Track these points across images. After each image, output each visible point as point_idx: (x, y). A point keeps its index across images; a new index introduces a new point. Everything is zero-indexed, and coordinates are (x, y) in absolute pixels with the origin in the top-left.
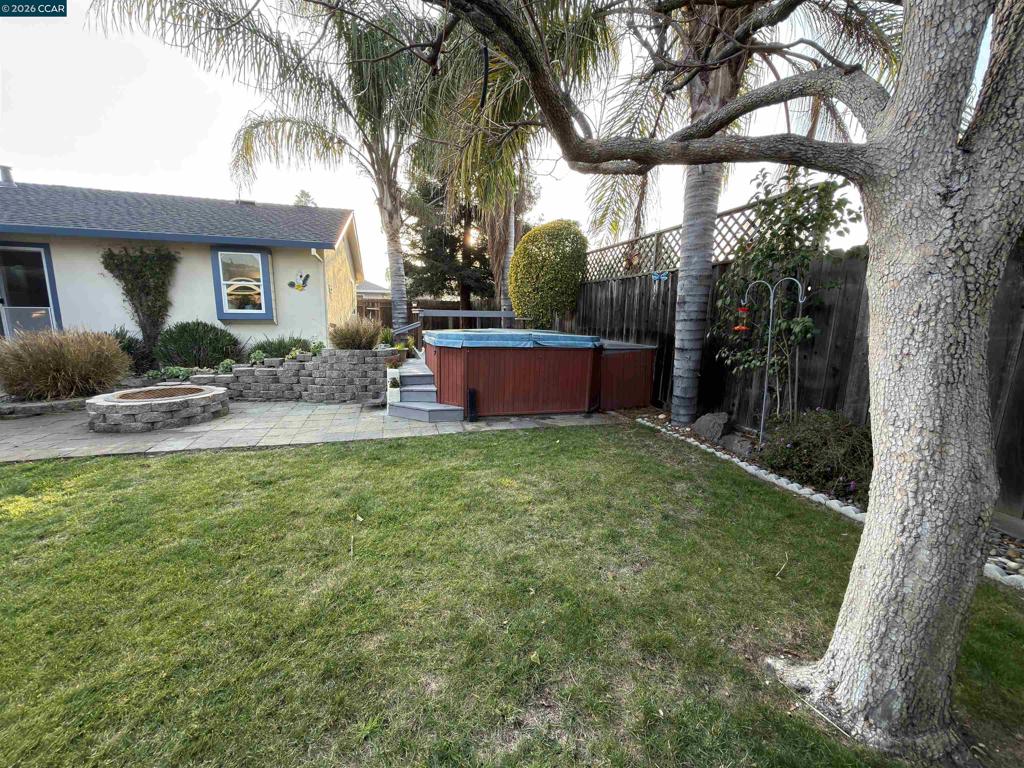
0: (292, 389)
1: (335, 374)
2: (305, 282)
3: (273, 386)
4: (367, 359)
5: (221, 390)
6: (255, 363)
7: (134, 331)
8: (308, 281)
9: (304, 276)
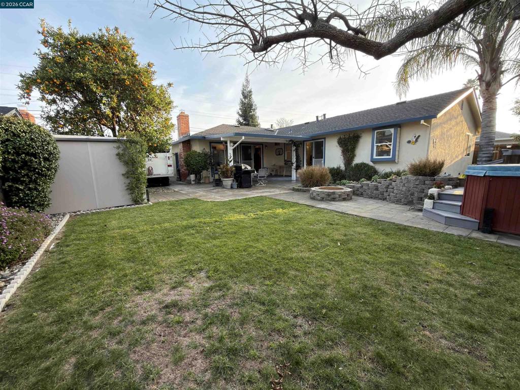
0: (383, 194)
1: (404, 189)
2: (416, 140)
3: (375, 192)
4: (426, 182)
5: (350, 190)
6: (373, 181)
7: (343, 167)
8: (419, 140)
9: (417, 136)
